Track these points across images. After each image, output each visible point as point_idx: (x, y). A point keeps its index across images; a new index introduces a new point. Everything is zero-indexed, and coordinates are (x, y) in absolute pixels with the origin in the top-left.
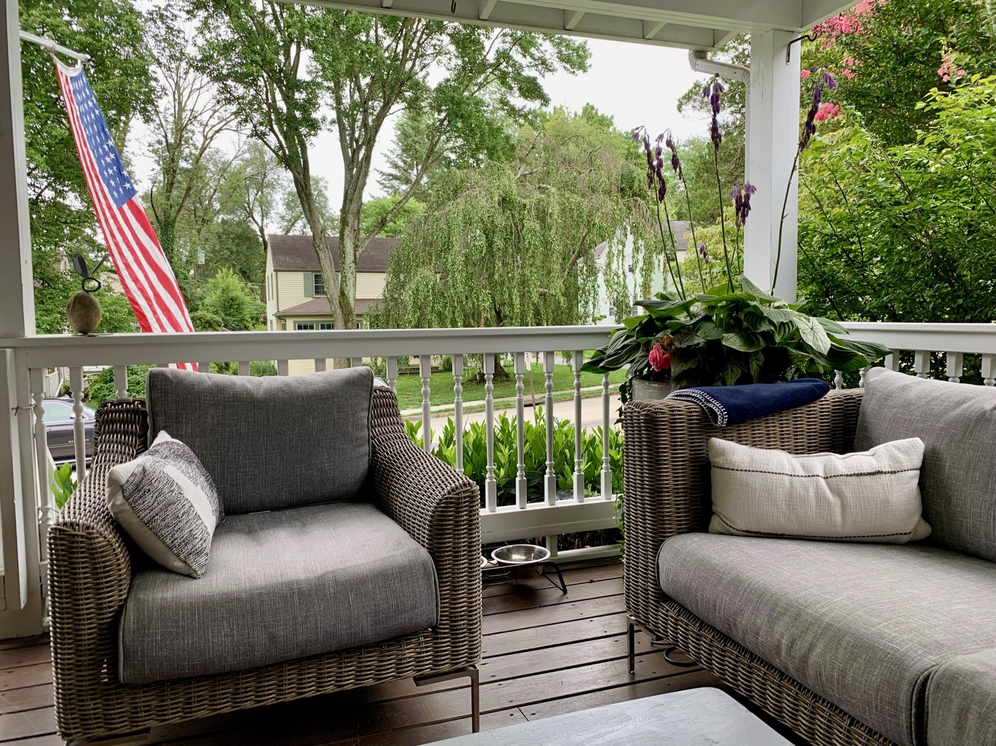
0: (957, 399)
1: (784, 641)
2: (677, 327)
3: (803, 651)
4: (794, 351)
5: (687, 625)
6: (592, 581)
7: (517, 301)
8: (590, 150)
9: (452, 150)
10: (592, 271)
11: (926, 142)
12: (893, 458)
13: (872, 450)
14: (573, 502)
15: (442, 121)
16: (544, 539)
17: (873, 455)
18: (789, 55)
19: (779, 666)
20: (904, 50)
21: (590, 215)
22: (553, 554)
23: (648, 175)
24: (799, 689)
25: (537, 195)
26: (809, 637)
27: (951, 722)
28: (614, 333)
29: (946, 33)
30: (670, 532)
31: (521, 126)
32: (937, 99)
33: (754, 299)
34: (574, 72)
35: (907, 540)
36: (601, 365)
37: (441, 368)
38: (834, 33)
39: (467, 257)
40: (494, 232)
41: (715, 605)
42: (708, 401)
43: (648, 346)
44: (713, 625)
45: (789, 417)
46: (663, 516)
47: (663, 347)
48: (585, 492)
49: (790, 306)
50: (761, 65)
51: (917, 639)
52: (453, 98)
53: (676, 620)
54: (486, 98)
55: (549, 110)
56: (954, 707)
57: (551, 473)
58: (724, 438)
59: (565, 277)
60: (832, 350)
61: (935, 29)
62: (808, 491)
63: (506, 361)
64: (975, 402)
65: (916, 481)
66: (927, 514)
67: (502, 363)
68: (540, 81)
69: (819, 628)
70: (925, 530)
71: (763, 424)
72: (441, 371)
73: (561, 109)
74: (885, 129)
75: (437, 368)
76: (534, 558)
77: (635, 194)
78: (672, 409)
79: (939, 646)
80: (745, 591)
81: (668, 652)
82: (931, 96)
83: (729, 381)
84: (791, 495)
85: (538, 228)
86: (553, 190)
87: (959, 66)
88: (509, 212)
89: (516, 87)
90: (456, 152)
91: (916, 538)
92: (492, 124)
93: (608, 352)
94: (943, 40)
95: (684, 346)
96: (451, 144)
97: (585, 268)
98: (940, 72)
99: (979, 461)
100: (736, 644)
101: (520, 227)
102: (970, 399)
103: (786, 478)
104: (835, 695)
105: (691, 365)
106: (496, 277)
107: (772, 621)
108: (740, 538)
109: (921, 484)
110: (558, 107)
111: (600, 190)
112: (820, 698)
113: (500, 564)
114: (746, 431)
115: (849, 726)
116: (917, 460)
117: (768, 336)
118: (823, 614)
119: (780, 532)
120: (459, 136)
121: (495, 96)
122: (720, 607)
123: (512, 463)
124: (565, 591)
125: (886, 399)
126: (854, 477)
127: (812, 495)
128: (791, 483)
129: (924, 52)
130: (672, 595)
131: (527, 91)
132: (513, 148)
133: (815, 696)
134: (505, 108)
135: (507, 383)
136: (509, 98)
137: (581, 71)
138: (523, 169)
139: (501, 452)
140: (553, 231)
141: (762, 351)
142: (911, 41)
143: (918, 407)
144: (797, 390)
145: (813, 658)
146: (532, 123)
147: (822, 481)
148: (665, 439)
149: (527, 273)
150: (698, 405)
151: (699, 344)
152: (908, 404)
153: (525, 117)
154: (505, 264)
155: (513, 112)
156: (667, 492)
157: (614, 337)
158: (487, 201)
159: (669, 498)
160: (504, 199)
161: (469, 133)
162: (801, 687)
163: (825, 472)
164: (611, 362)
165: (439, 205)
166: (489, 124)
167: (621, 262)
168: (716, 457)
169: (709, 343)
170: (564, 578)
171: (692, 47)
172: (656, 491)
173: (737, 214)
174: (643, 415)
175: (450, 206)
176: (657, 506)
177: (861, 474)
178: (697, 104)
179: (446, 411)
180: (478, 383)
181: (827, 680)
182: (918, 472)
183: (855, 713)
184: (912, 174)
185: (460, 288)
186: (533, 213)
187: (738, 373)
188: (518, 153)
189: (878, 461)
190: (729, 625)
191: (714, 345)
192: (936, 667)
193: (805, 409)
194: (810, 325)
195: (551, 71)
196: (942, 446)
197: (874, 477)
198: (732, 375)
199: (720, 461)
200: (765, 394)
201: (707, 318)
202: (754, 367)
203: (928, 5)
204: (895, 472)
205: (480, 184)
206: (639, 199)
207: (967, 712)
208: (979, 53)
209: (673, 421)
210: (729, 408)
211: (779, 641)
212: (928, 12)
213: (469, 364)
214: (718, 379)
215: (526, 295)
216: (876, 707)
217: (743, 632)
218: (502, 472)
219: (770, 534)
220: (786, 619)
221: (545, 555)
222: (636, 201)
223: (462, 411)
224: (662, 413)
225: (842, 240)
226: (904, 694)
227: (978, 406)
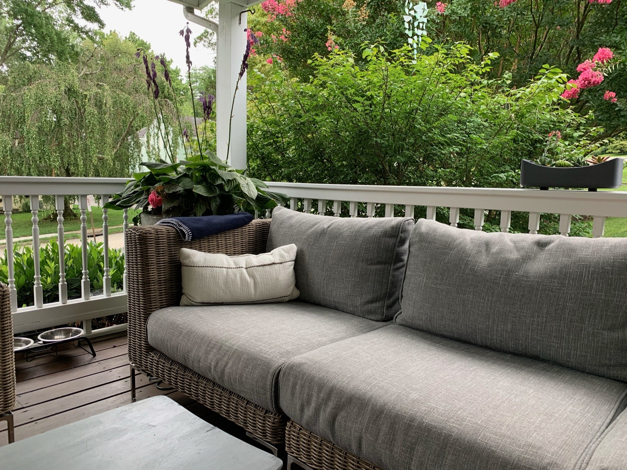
0: (313, 223)
1: (213, 363)
2: (167, 180)
3: (222, 367)
4: (236, 197)
5: (164, 363)
6: (115, 347)
7: (81, 163)
8: (135, 64)
9: (27, 49)
10: (138, 145)
11: (314, 83)
12: (282, 256)
13: (272, 252)
14: (103, 296)
15: (18, 26)
16: (82, 323)
17: (272, 254)
18: (240, 20)
19: (211, 378)
20: (311, 30)
21: (134, 107)
22: (88, 331)
23: (147, 81)
24: (222, 390)
25: (95, 90)
26: (225, 359)
27: (289, 391)
28: (128, 183)
29: (331, 24)
30: (155, 308)
31: (83, 39)
32: (318, 59)
33: (215, 165)
34: (122, 9)
35: (288, 300)
36: (118, 204)
37: (20, 210)
38: (275, 13)
39: (40, 129)
40: (61, 112)
41: (177, 349)
42: (180, 226)
43: (148, 192)
44: (177, 360)
45: (230, 235)
46: (150, 298)
47: (158, 192)
48: (112, 289)
49: (237, 171)
50: (225, 23)
51: (278, 351)
52: (27, 10)
53: (158, 361)
54: (55, 16)
55: (106, 31)
56: (291, 384)
57: (86, 278)
58: (191, 248)
59: (118, 147)
60: (258, 197)
61: (326, 21)
62: (236, 276)
63: (75, 205)
64: (321, 224)
65: (293, 267)
66: (298, 284)
67: (71, 207)
68: (97, 10)
69: (231, 352)
70: (297, 293)
71: (215, 239)
72: (20, 212)
73: (114, 32)
74: (303, 74)
75: (17, 210)
76: (72, 336)
77: (165, 97)
78: (157, 231)
79: (288, 352)
80: (194, 338)
81: (159, 383)
82: (315, 57)
83: (198, 214)
84: (227, 280)
85: (96, 112)
86: (107, 87)
87: (336, 43)
88: (74, 99)
89: (79, 13)
90: (31, 51)
91: (292, 298)
92: (59, 35)
93: (123, 196)
94: (329, 27)
95: (171, 192)
96: (27, 44)
97: (132, 143)
98: (327, 44)
99: (321, 255)
100: (190, 370)
101: (82, 110)
102: (319, 222)
103: (225, 270)
104: (237, 388)
105: (175, 204)
106: (64, 145)
107: (207, 353)
108: (197, 307)
109: (295, 268)
110: (113, 31)
111: (141, 91)
112: (233, 393)
113: (44, 342)
114: (205, 243)
115: (246, 405)
116: (293, 256)
117: (221, 187)
118: (234, 345)
119: (221, 301)
120: (34, 40)
121: (62, 15)
122: (180, 349)
123: (56, 273)
124: (94, 355)
125: (281, 224)
126: (261, 267)
127: (238, 278)
128: (227, 272)
129: (321, 33)
130: (155, 346)
131: (87, 15)
132: (77, 54)
133: (230, 392)
134: (71, 25)
135: (76, 221)
136: (74, 18)
137: (127, 9)
138: (85, 70)
139: (49, 266)
140: (107, 116)
141: (219, 196)
142: (315, 25)
143: (296, 228)
144: (235, 219)
145: (227, 370)
146: (91, 38)
147: (244, 271)
148: (152, 250)
149: (88, 143)
150: (174, 228)
151: (180, 191)
152: (291, 226)
153: (87, 33)
154: (71, 136)
155: (76, 28)
156: (153, 283)
157: (128, 186)
158: (55, 89)
159: (154, 287)
160: (69, 90)
161: (42, 38)
162: (224, 389)
163: (246, 265)
164: (125, 202)
165: (16, 88)
166: (58, 34)
167: (156, 141)
168: (184, 259)
169: (186, 190)
170: (94, 348)
171: (185, 4)
172: (146, 283)
173: (204, 112)
174: (137, 235)
175: (25, 90)
176: (147, 292)
177: (265, 265)
178: (206, 44)
179: (25, 241)
180: (51, 221)
181: (233, 381)
182: (293, 262)
183: (247, 397)
184: (306, 101)
185: (34, 151)
186: (92, 101)
187: (204, 209)
188: (81, 58)
189: (273, 257)
190: (185, 359)
191: (189, 192)
192: (283, 365)
193: (240, 230)
194: (247, 182)
195: (106, 4)
196: (305, 248)
197: (271, 266)
198: (200, 210)
199: (186, 262)
200: (215, 221)
201: (185, 176)
202: (214, 206)
203: (323, 7)
204: (282, 263)
205: (50, 76)
206: (168, 100)
207: (296, 384)
208: (346, 38)
209: (158, 239)
210: (192, 229)
211: (210, 364)
212: (323, 11)
213: (45, 207)
214: (192, 213)
215: (88, 158)
216: (256, 391)
217: (192, 362)
218: (49, 280)
219: (215, 303)
220: (215, 350)
221: (80, 333)
222: (166, 101)
223: (39, 242)
224: (150, 233)
225: (272, 135)
226: (269, 382)
227: (321, 226)
